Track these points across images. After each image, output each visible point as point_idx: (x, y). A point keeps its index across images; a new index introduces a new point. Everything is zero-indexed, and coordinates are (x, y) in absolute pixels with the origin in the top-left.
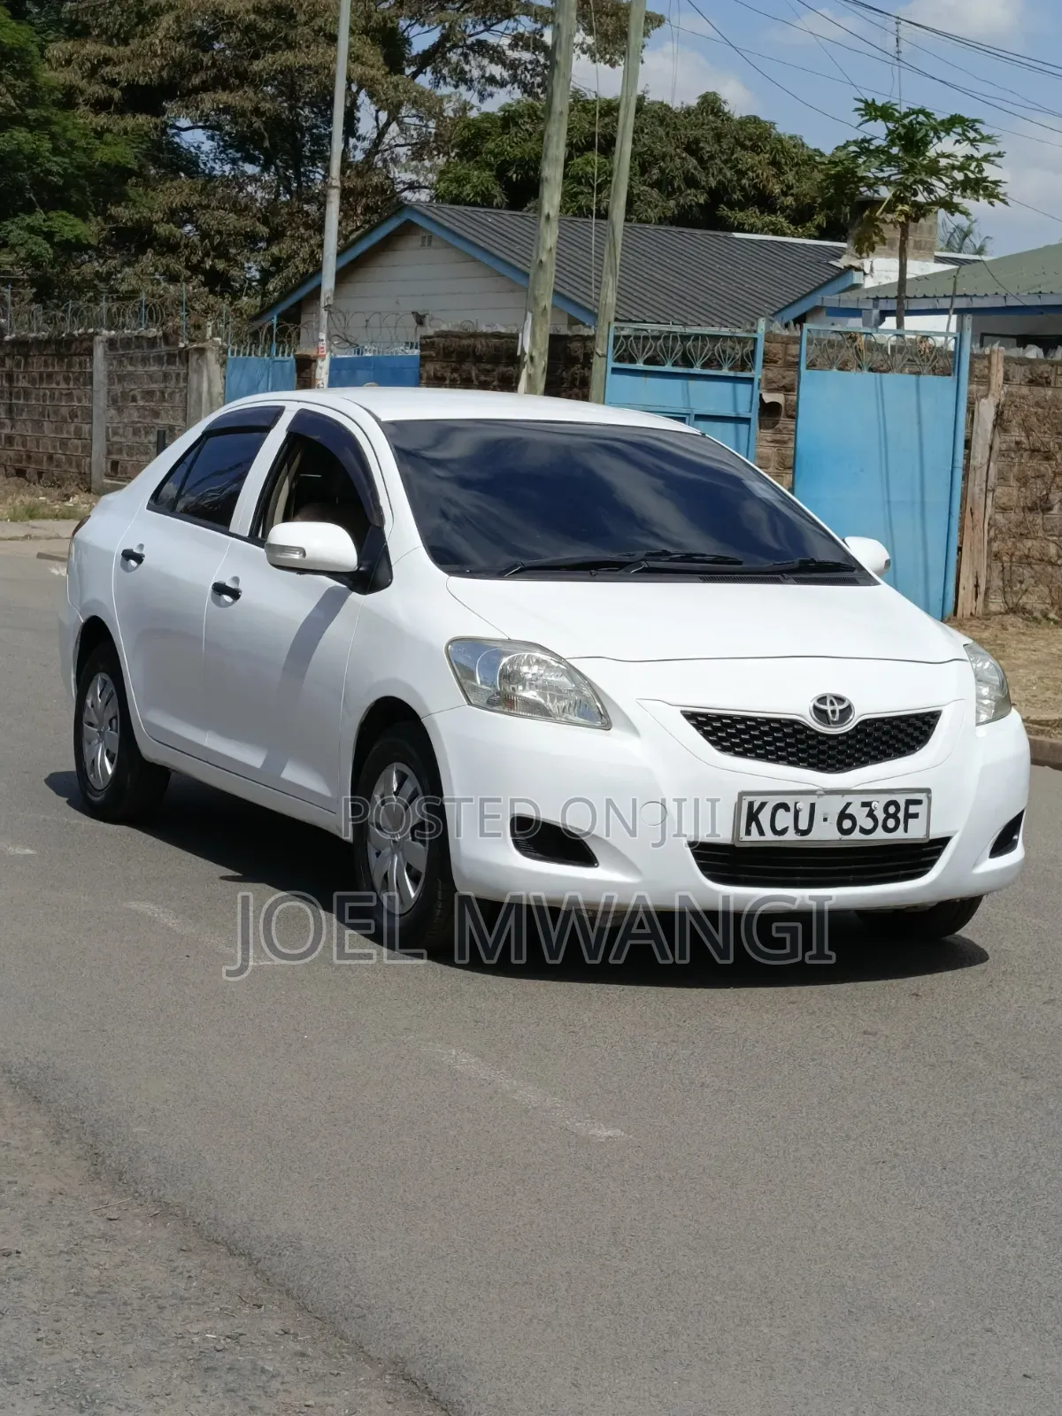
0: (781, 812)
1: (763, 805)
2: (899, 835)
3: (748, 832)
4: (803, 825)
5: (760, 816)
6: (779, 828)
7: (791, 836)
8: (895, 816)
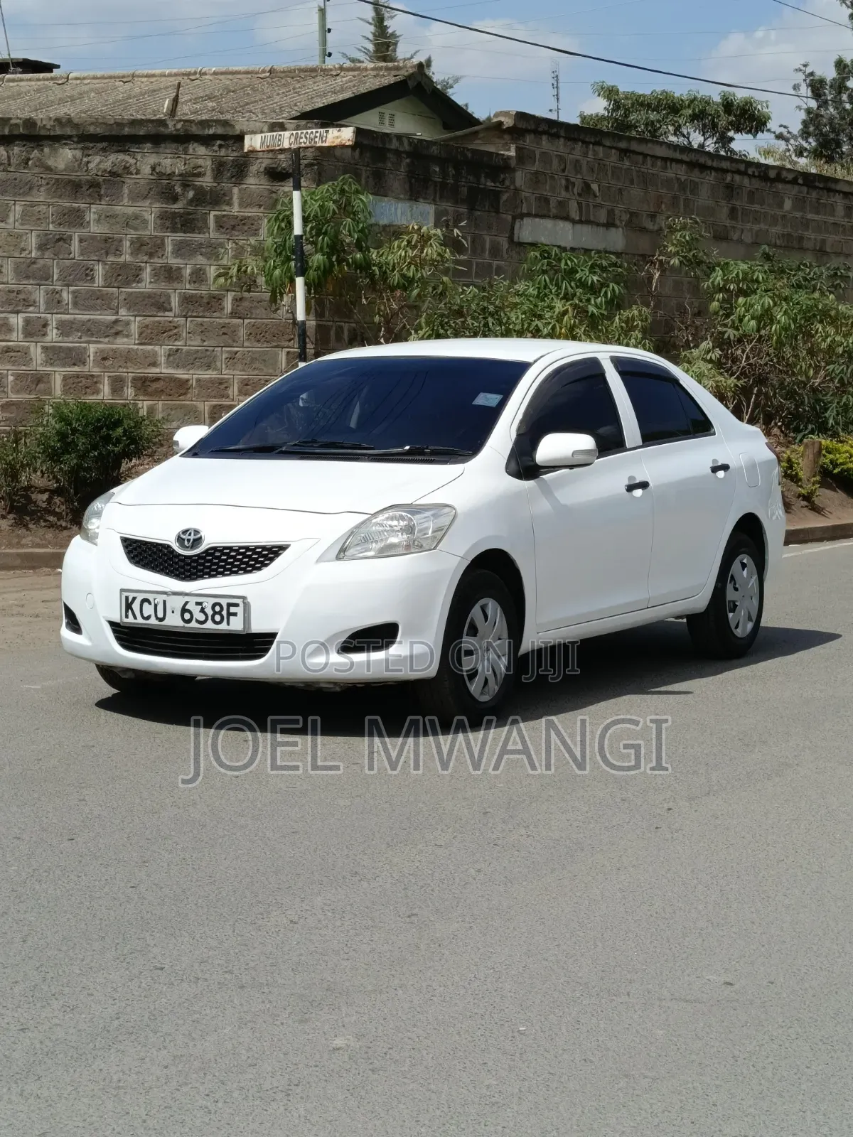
0: (146, 604)
1: (134, 599)
2: (223, 626)
3: (127, 616)
4: (160, 615)
5: (133, 606)
6: (145, 615)
7: (153, 621)
8: (220, 613)
